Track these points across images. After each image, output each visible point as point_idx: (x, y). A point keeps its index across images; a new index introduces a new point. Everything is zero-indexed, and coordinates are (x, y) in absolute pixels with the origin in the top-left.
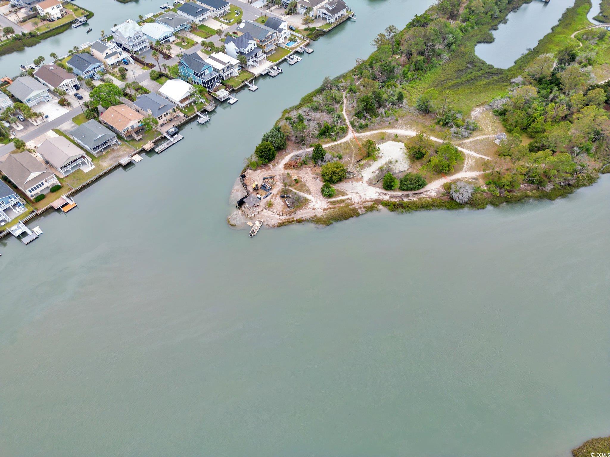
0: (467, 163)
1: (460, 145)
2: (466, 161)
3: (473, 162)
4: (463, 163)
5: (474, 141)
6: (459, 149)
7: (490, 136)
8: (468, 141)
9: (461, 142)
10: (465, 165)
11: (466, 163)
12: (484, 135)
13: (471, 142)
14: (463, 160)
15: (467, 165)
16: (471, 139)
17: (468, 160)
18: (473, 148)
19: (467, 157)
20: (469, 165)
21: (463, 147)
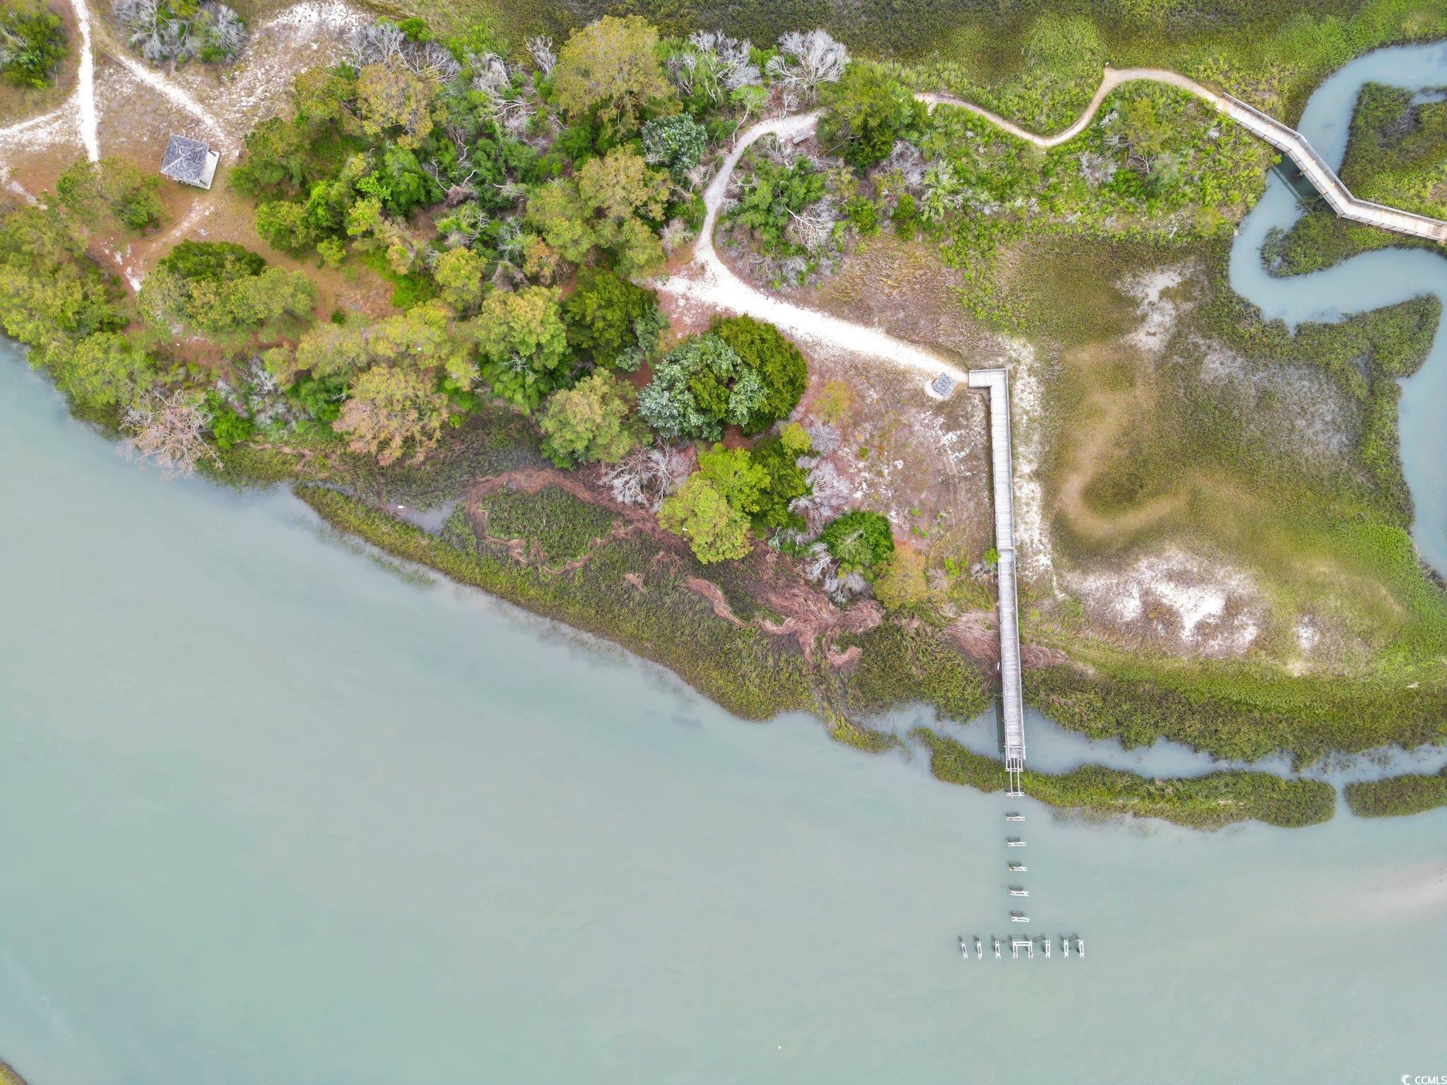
0: (33, 128)
1: (103, 59)
2: (40, 119)
3: (48, 139)
4: (22, 117)
5: (151, 90)
6: (86, 68)
7: (209, 121)
8: (142, 73)
9: (122, 58)
10: (16, 128)
11: (31, 123)
12: (201, 100)
13: (141, 87)
14: (40, 107)
15: (21, 132)
16: (155, 80)
17: (48, 123)
18: (114, 105)
19: (59, 112)
20: (26, 137)
21: (97, 76)
